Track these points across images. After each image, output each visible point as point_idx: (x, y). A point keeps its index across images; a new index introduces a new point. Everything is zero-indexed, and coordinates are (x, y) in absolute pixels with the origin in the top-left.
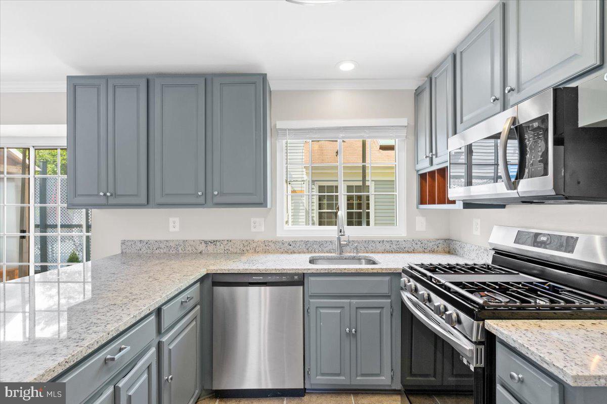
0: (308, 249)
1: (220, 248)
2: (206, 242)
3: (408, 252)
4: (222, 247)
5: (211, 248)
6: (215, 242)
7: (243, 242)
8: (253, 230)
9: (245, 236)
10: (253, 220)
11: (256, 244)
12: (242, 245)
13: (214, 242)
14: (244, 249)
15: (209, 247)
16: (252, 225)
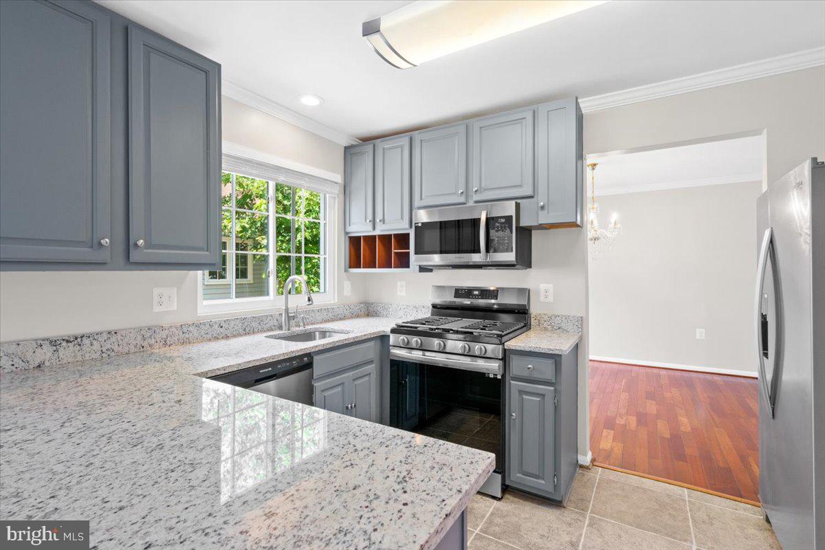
0: (245, 330)
1: (91, 350)
2: (54, 343)
3: (341, 319)
4: (96, 345)
5: (67, 353)
6: (79, 340)
7: (143, 332)
8: (157, 309)
9: (145, 320)
10: (156, 291)
11: (167, 332)
12: (139, 338)
13: (77, 340)
14: (145, 344)
15: (61, 352)
16: (156, 299)
